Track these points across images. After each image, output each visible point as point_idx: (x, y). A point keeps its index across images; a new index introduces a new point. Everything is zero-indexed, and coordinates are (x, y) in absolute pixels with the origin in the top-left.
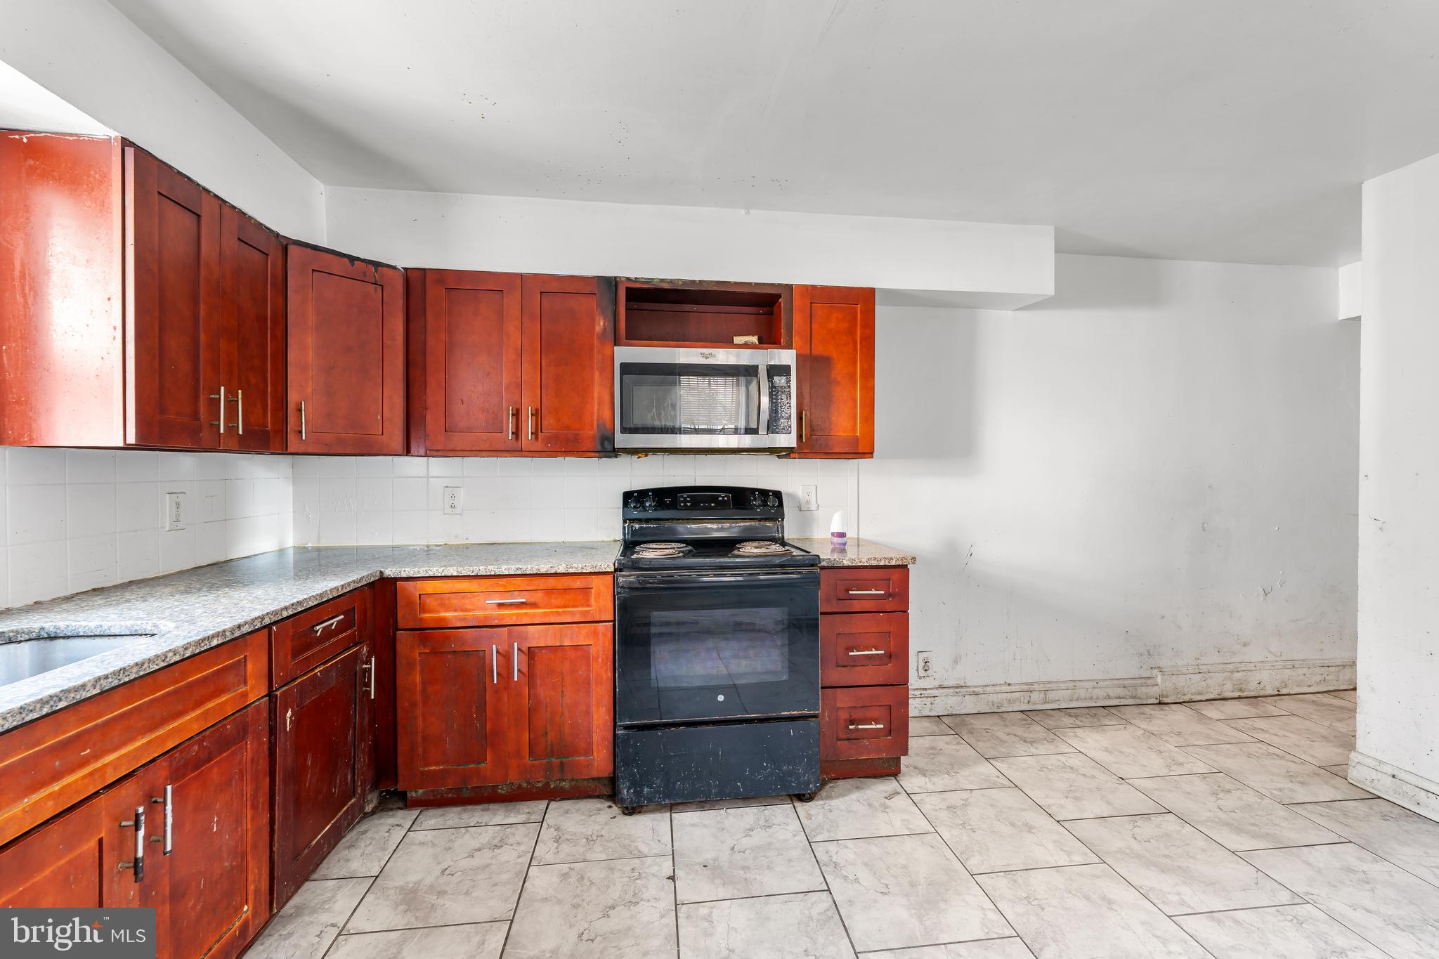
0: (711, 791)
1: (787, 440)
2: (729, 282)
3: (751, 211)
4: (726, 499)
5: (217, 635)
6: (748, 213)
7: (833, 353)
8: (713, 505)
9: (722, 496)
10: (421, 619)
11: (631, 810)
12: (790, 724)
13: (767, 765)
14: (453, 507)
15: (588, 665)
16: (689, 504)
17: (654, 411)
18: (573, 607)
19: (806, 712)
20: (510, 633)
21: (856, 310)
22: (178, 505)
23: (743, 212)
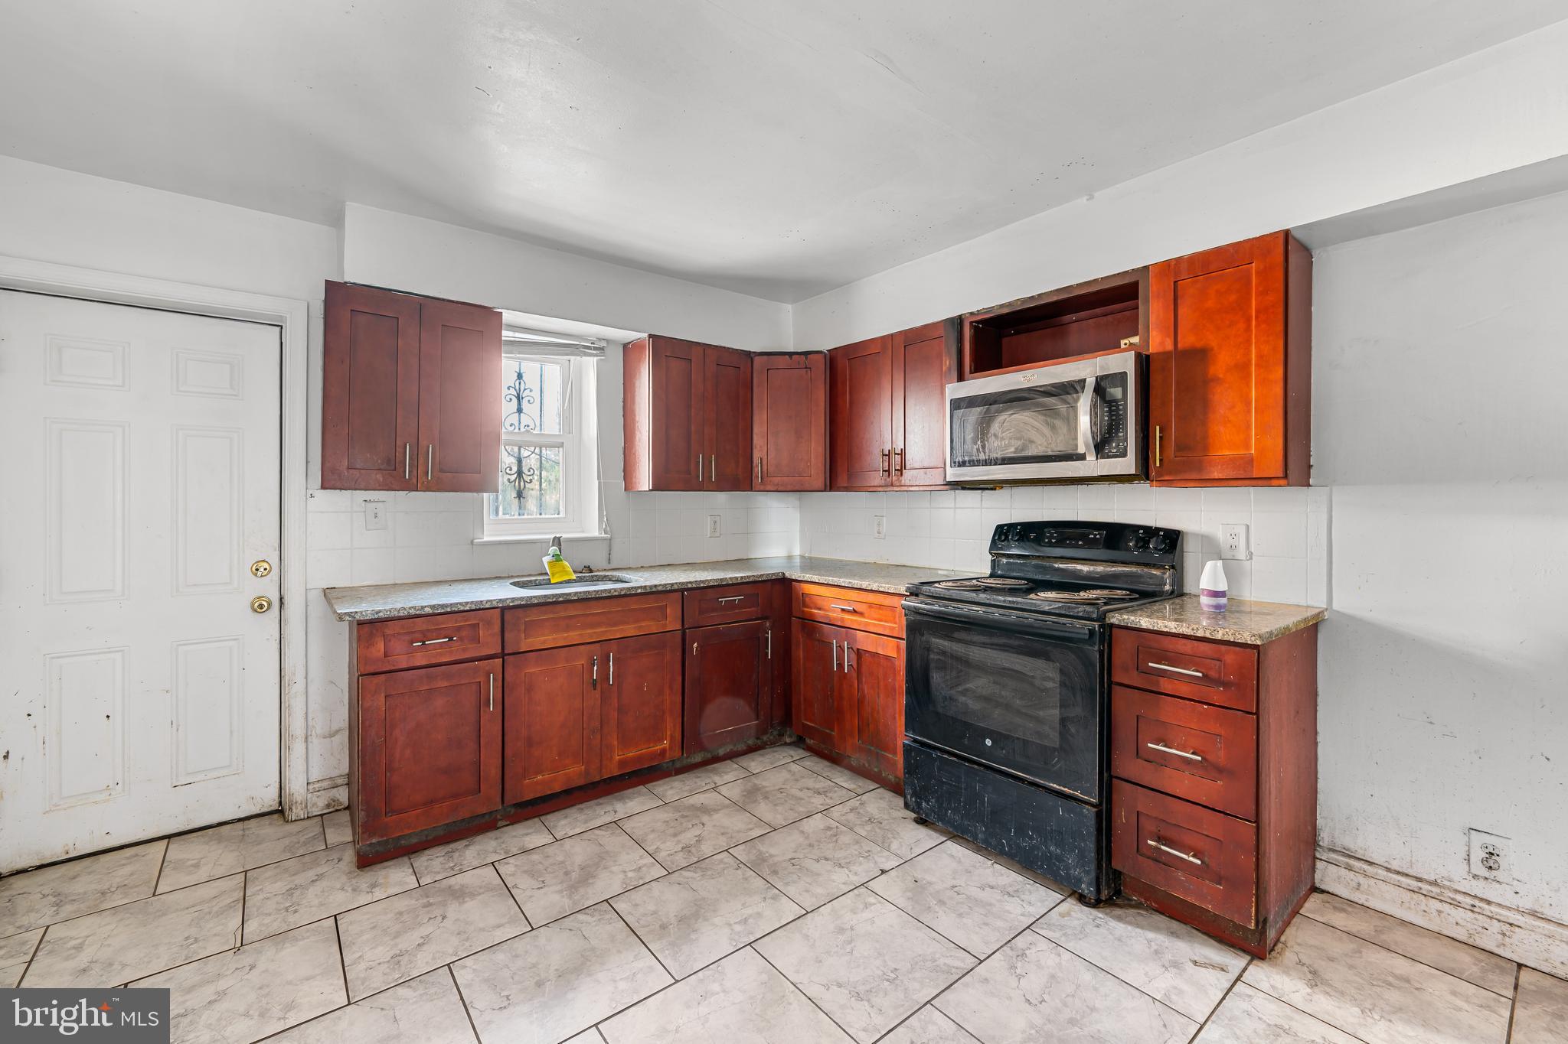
0: (978, 835)
1: (1127, 464)
2: (1072, 286)
3: (1096, 195)
4: (1098, 536)
5: (641, 587)
6: (1091, 197)
7: (1212, 340)
8: (1080, 543)
9: (1094, 535)
10: (803, 611)
11: (921, 821)
12: (1060, 801)
13: (1032, 835)
14: (879, 533)
15: (895, 675)
16: (1053, 541)
17: (979, 443)
18: (886, 622)
19: (1078, 794)
20: (847, 632)
21: (1249, 271)
22: (715, 522)
23: (1083, 200)
